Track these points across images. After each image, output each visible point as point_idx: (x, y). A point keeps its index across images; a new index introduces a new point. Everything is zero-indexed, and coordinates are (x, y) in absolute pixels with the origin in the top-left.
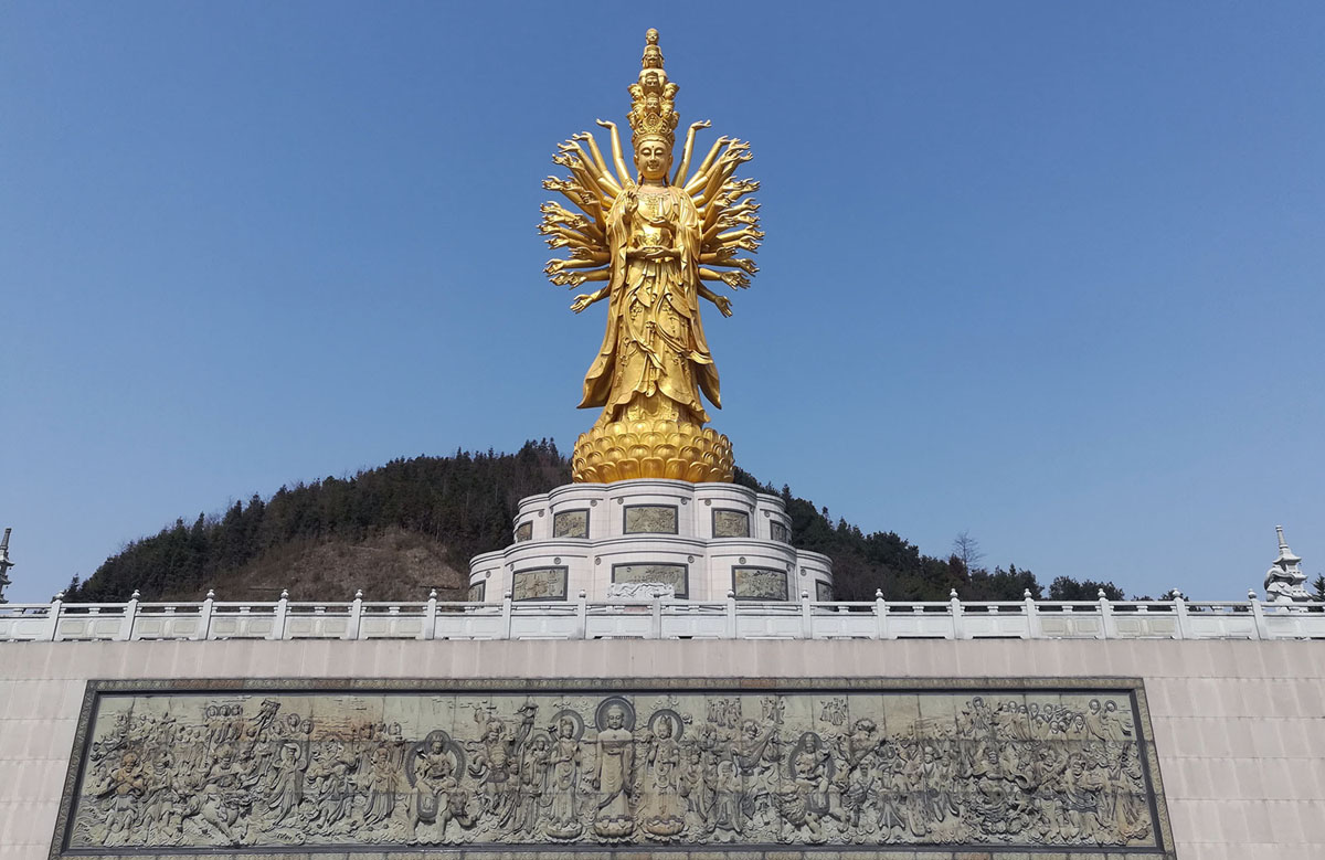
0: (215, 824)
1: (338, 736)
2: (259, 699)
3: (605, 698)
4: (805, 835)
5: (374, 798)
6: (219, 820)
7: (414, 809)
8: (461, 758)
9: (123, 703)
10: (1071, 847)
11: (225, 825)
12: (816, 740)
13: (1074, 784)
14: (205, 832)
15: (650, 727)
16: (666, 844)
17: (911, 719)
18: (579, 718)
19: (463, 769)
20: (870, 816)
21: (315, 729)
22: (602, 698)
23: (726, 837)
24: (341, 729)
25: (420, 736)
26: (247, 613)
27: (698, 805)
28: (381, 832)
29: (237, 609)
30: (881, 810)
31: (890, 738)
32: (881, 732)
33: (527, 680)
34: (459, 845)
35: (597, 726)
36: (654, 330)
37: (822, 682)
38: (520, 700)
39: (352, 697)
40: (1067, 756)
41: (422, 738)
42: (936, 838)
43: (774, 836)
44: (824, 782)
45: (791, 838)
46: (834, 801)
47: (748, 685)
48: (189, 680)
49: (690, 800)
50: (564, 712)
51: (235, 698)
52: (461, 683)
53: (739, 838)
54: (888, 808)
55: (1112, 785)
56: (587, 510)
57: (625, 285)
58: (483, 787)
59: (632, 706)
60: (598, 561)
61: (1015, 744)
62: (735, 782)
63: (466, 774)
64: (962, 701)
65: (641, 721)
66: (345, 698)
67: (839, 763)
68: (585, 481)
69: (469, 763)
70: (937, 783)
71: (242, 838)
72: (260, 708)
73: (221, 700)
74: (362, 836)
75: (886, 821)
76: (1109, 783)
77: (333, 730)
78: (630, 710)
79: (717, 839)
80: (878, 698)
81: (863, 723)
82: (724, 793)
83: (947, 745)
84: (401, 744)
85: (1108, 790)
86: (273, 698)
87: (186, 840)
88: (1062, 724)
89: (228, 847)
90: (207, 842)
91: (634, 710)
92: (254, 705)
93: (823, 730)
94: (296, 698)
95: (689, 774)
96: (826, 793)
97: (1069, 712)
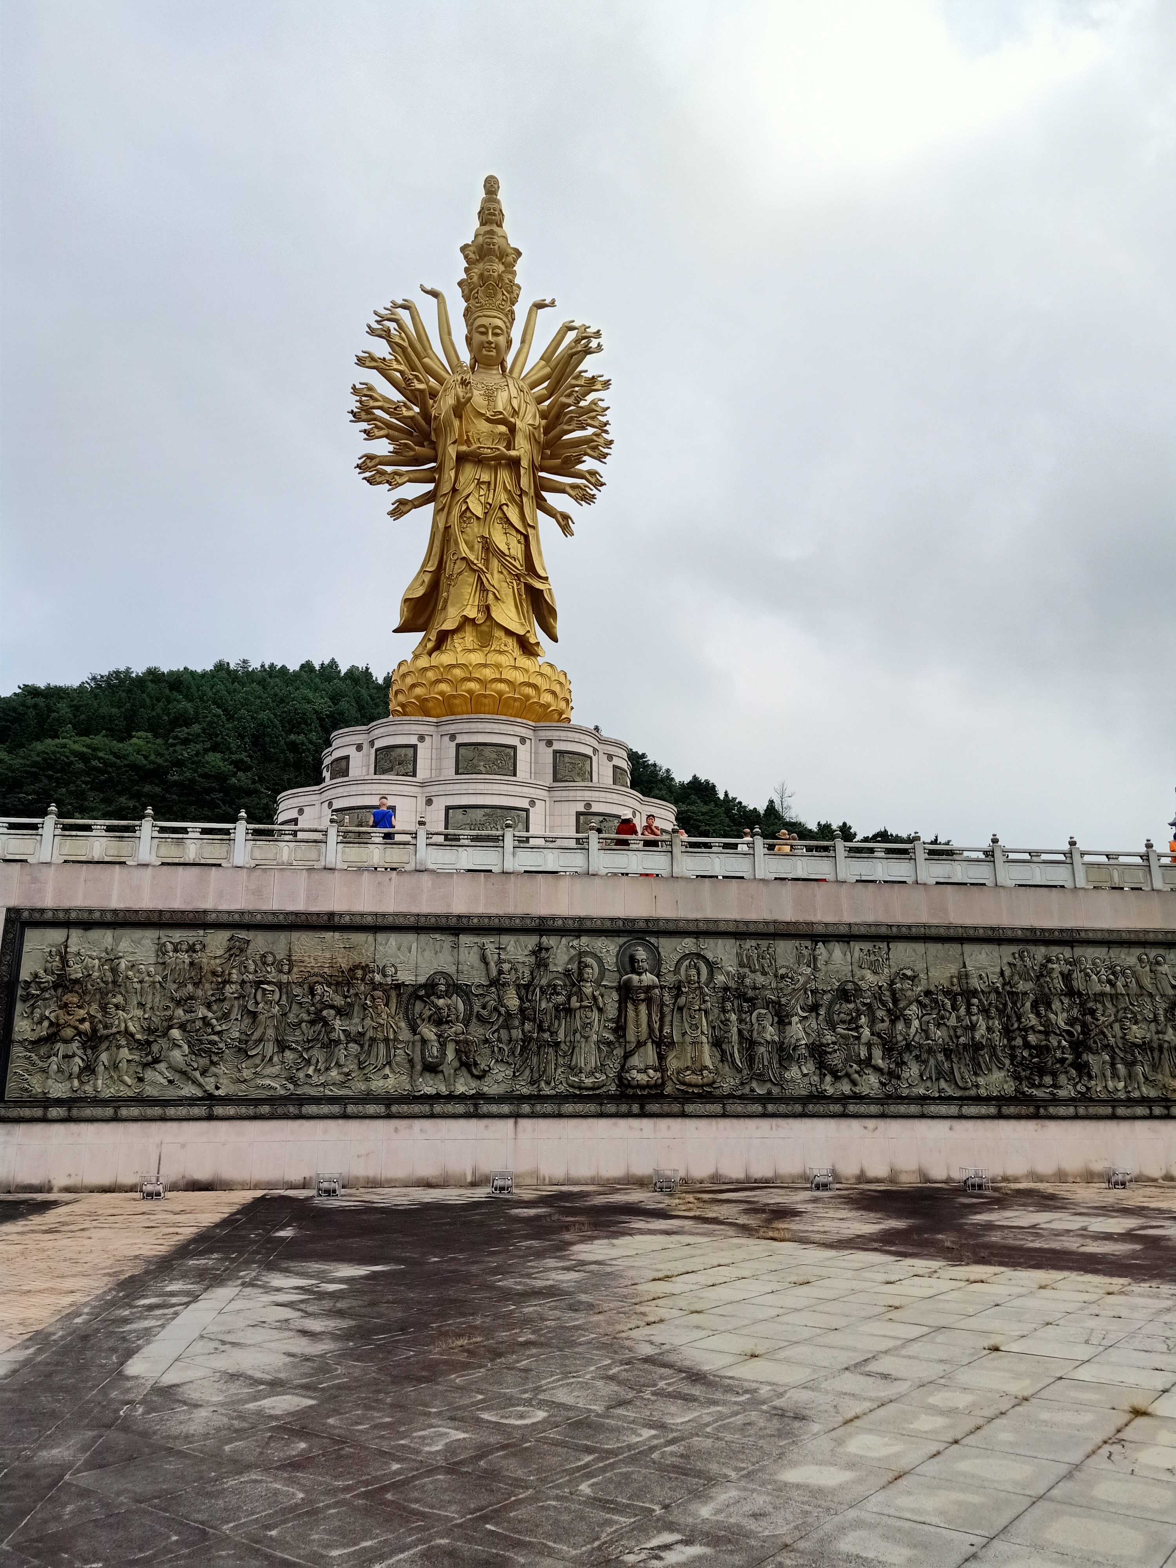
0: (184, 1073)
1: (323, 977)
2: (225, 935)
3: (626, 939)
4: (846, 1088)
5: (370, 1046)
6: (189, 1069)
7: (417, 1059)
8: (468, 1003)
9: (56, 936)
10: (1115, 1100)
11: (197, 1074)
12: (858, 989)
13: (1121, 1038)
14: (170, 1082)
15: (676, 971)
16: (699, 1096)
17: (953, 969)
18: (599, 960)
19: (471, 1014)
20: (913, 1070)
21: (295, 970)
22: (621, 940)
23: (760, 1091)
24: (326, 970)
25: (419, 978)
26: (198, 835)
27: (732, 1055)
28: (381, 1083)
29: (184, 830)
30: (925, 1062)
31: (933, 988)
32: (924, 982)
33: (540, 918)
34: (472, 1097)
35: (618, 971)
36: (488, 546)
37: (862, 928)
38: (531, 941)
39: (337, 935)
40: (1114, 1010)
41: (422, 980)
42: (983, 1092)
43: (814, 1089)
44: (866, 1032)
45: (830, 1091)
46: (877, 1053)
47: (782, 929)
48: (137, 912)
49: (722, 1050)
50: (581, 954)
51: (193, 933)
52: (465, 921)
53: (776, 1091)
54: (932, 1062)
55: (1159, 1039)
56: (415, 747)
57: (454, 490)
58: (496, 1035)
59: (657, 948)
60: (429, 802)
61: (1063, 997)
62: (770, 1032)
63: (474, 1020)
64: (1007, 952)
65: (667, 967)
66: (329, 935)
67: (880, 1013)
68: (405, 714)
69: (476, 1008)
70: (983, 1036)
71: (217, 1088)
72: (225, 944)
73: (177, 935)
74: (359, 1086)
75: (930, 1073)
76: (1155, 1037)
77: (316, 970)
78: (654, 952)
79: (753, 1090)
80: (920, 947)
81: (905, 971)
82: (760, 1044)
83: (993, 996)
84: (398, 986)
85: (1155, 1045)
86: (243, 934)
87: (150, 1091)
88: (1112, 977)
89: (200, 1099)
90: (171, 1093)
91: (659, 953)
92: (217, 941)
93: (862, 978)
94: (269, 936)
95: (721, 1022)
96: (869, 1045)
97: (1118, 965)
